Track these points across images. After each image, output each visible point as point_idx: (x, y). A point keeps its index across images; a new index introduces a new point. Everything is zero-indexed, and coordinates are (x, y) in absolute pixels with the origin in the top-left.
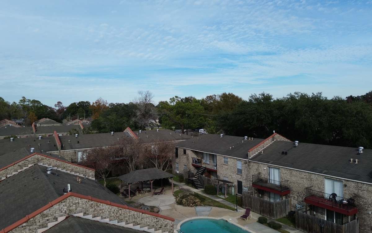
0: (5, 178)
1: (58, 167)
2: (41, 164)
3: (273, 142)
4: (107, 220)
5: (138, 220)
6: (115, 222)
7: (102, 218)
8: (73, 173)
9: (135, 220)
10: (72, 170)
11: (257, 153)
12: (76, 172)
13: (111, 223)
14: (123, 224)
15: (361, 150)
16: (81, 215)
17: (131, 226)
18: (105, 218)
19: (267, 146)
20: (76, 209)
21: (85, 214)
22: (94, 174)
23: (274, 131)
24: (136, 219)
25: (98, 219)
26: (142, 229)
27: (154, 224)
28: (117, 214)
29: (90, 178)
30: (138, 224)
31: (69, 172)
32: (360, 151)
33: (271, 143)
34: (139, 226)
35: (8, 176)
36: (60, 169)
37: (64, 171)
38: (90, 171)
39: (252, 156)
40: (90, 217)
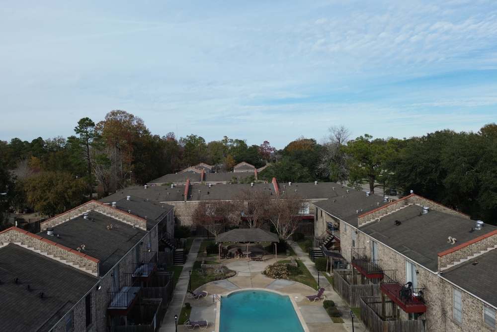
0: (68, 220)
1: (112, 214)
2: (97, 211)
3: (405, 206)
4: (38, 251)
5: (64, 256)
6: (45, 254)
7: (35, 249)
8: (125, 222)
9: (62, 256)
10: (124, 219)
11: (372, 220)
12: (128, 221)
13: (42, 254)
14: (51, 257)
15: (479, 225)
16: (19, 244)
17: (58, 259)
18: (37, 249)
19: (393, 212)
20: (16, 239)
21: (22, 244)
22: (145, 224)
23: (412, 191)
24: (63, 254)
25: (32, 249)
26: (68, 264)
27: (79, 262)
28: (47, 248)
29: (142, 228)
30: (64, 259)
31: (121, 220)
32: (478, 227)
33: (401, 208)
34: (65, 261)
35: (71, 218)
36: (113, 217)
37: (117, 218)
38: (142, 221)
39: (363, 224)
40: (25, 246)
